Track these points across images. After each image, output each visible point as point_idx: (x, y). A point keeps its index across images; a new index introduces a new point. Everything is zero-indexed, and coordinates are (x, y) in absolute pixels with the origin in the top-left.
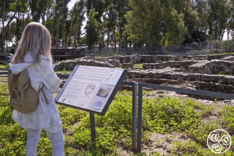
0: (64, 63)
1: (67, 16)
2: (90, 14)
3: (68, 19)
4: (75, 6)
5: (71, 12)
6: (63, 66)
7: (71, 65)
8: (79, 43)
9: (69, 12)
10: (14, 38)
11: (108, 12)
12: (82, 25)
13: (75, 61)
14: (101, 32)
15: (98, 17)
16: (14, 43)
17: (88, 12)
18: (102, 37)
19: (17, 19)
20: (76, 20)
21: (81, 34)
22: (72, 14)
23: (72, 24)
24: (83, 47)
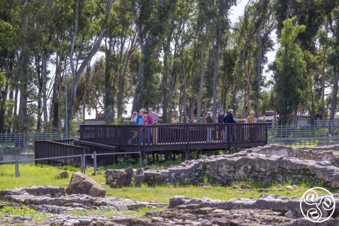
0: (205, 165)
1: (227, 39)
2: (283, 31)
3: (231, 47)
4: (246, 15)
5: (235, 30)
6: (202, 173)
7: (224, 170)
8: (256, 108)
9: (231, 31)
10: (101, 99)
11: (334, 23)
12: (265, 61)
13: (236, 159)
14: (316, 78)
15: (305, 39)
16: (100, 110)
17: (280, 27)
18: (317, 90)
19: (108, 52)
20: (250, 48)
21: (262, 84)
22: (238, 35)
23: (238, 59)
24: (267, 118)
